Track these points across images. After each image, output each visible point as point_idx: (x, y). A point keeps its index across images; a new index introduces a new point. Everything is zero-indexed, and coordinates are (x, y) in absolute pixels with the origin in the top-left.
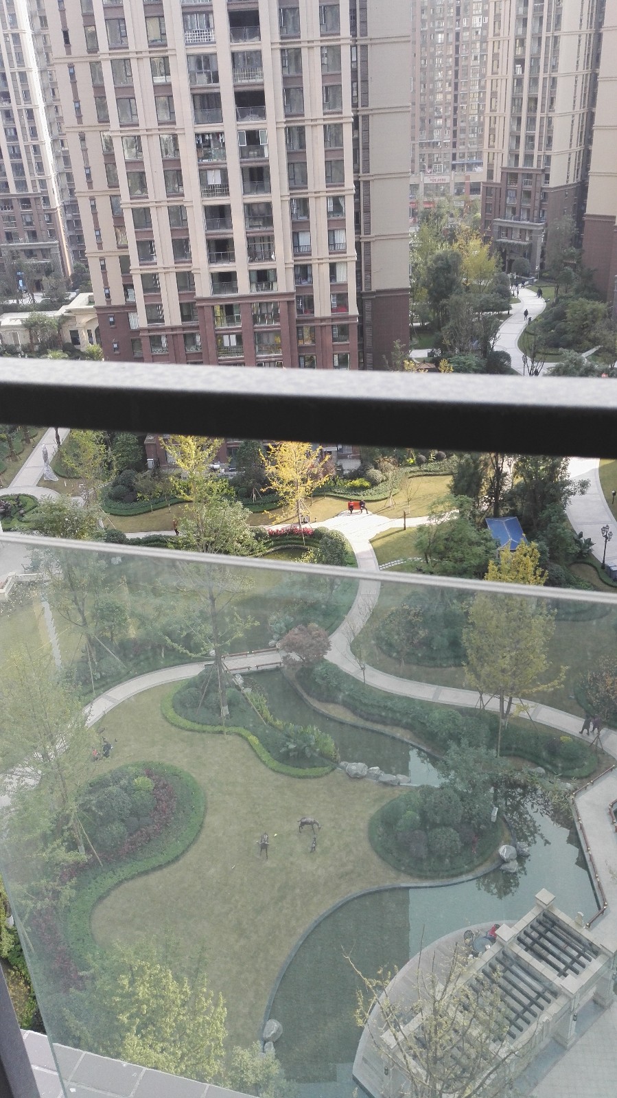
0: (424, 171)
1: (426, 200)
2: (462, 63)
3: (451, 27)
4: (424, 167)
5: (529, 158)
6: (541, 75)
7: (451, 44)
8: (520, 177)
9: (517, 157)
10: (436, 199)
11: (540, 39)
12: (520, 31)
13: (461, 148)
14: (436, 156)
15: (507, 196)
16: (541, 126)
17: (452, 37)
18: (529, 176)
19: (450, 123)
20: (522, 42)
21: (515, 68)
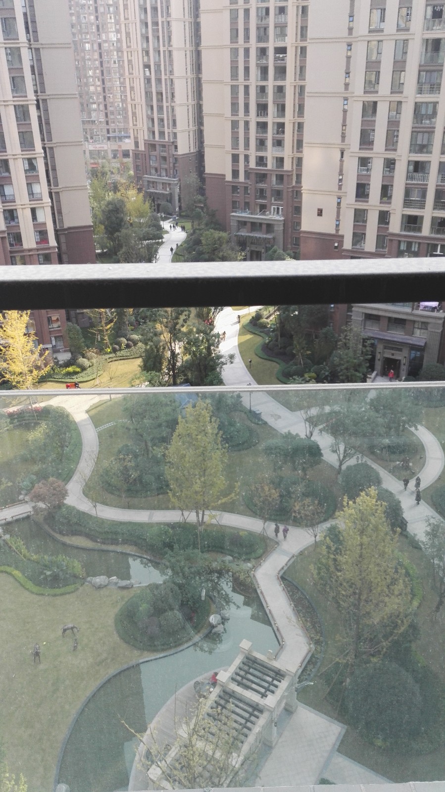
0: (88, 141)
1: (92, 161)
2: (105, 65)
3: (95, 39)
4: (87, 138)
5: (162, 134)
6: (163, 77)
7: (96, 51)
8: (157, 147)
9: (154, 133)
10: (100, 161)
11: (159, 51)
12: (145, 46)
13: (112, 126)
14: (95, 130)
15: (150, 160)
16: (168, 112)
17: (96, 47)
18: (164, 146)
19: (102, 107)
20: (147, 53)
21: (144, 71)
